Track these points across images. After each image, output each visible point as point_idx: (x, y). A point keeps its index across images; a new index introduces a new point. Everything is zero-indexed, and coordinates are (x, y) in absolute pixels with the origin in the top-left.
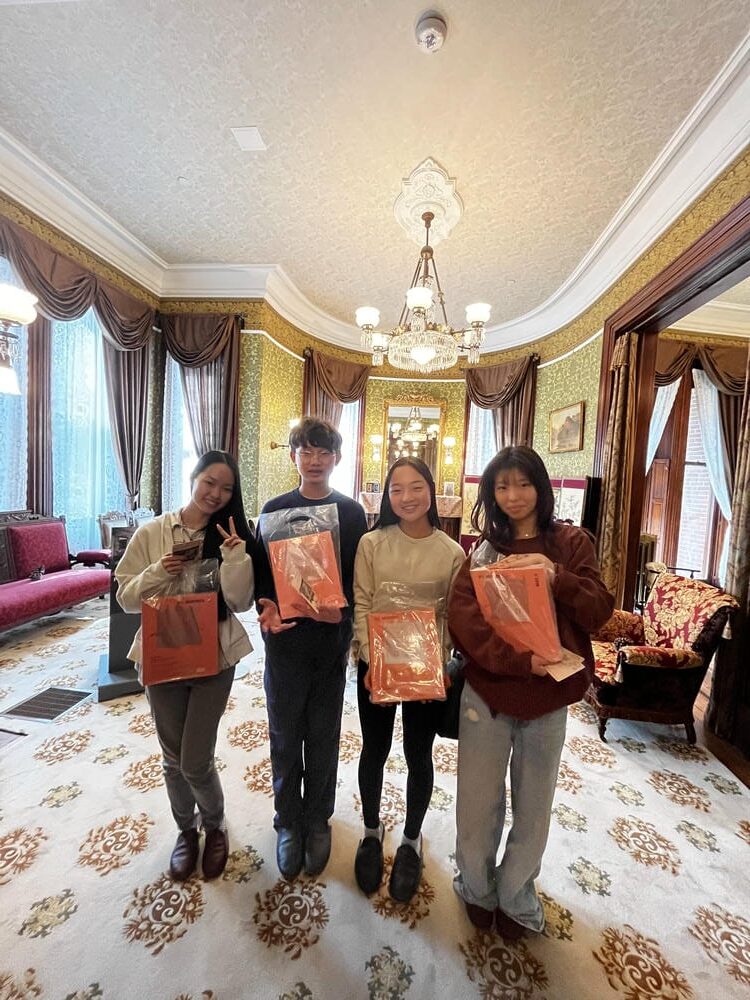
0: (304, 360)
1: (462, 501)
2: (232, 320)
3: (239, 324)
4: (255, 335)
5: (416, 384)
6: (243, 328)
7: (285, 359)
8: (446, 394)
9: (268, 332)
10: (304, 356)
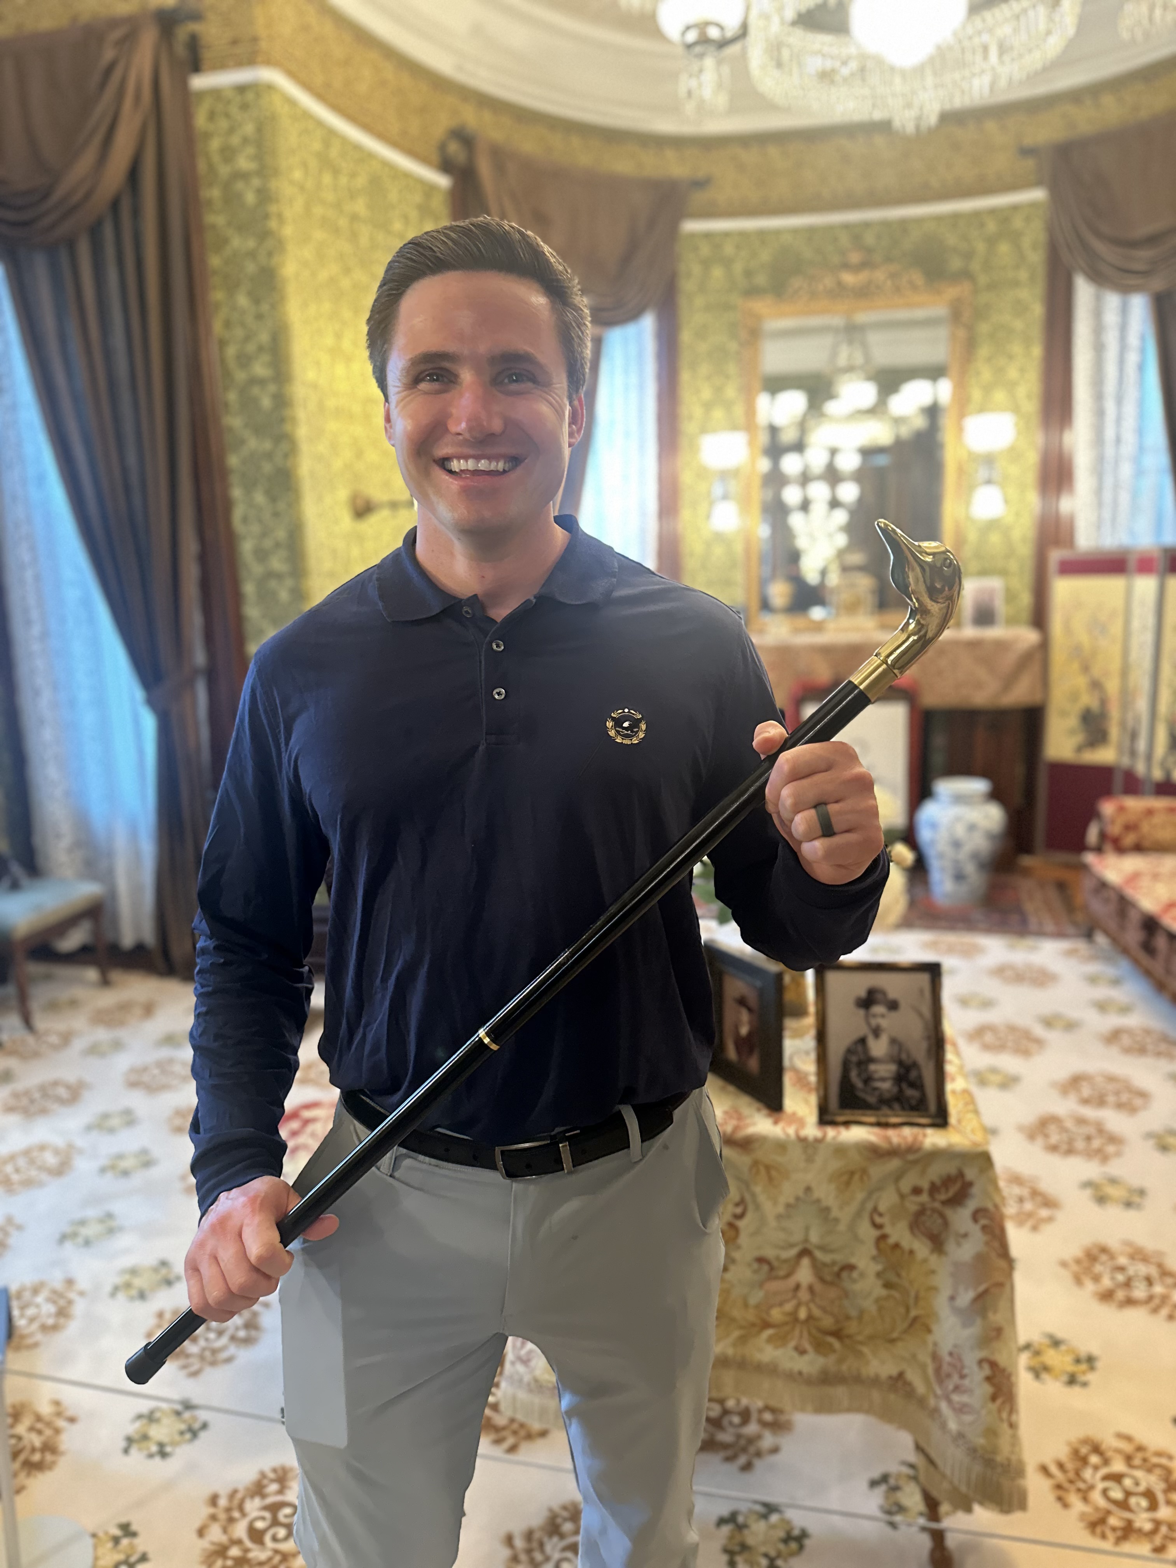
0: (443, 181)
1: (1044, 646)
2: (148, 39)
3: (180, 50)
4: (241, 89)
5: (856, 232)
6: (196, 66)
7: (375, 182)
8: (969, 255)
9: (292, 75)
10: (446, 166)
